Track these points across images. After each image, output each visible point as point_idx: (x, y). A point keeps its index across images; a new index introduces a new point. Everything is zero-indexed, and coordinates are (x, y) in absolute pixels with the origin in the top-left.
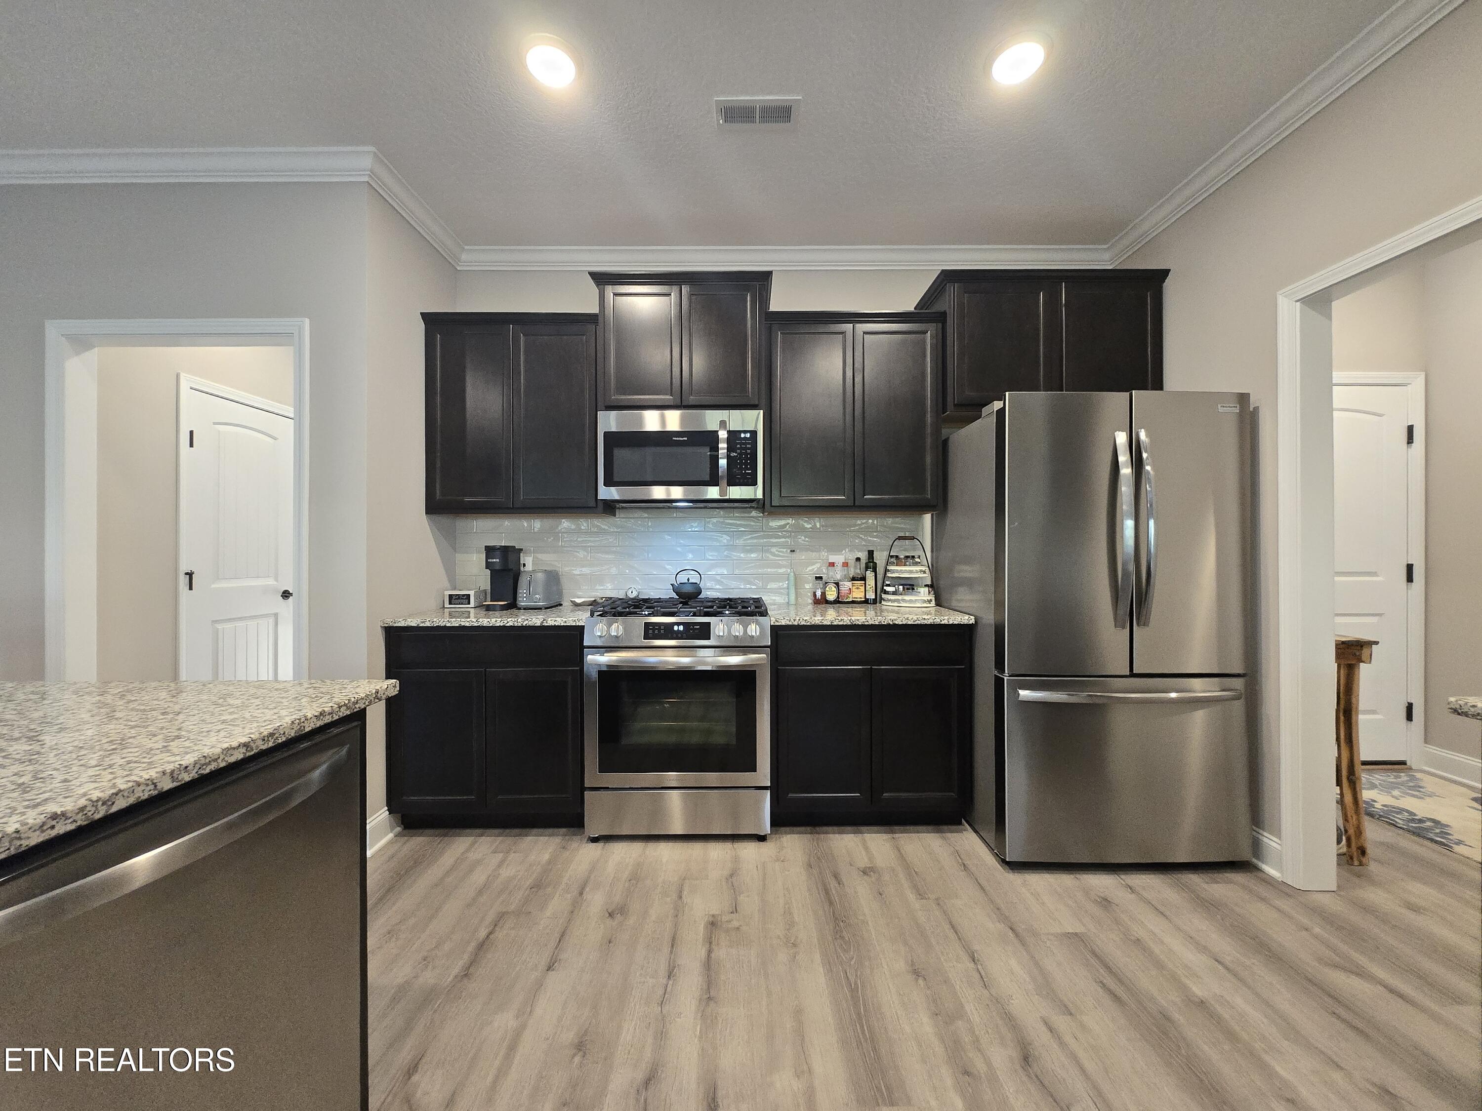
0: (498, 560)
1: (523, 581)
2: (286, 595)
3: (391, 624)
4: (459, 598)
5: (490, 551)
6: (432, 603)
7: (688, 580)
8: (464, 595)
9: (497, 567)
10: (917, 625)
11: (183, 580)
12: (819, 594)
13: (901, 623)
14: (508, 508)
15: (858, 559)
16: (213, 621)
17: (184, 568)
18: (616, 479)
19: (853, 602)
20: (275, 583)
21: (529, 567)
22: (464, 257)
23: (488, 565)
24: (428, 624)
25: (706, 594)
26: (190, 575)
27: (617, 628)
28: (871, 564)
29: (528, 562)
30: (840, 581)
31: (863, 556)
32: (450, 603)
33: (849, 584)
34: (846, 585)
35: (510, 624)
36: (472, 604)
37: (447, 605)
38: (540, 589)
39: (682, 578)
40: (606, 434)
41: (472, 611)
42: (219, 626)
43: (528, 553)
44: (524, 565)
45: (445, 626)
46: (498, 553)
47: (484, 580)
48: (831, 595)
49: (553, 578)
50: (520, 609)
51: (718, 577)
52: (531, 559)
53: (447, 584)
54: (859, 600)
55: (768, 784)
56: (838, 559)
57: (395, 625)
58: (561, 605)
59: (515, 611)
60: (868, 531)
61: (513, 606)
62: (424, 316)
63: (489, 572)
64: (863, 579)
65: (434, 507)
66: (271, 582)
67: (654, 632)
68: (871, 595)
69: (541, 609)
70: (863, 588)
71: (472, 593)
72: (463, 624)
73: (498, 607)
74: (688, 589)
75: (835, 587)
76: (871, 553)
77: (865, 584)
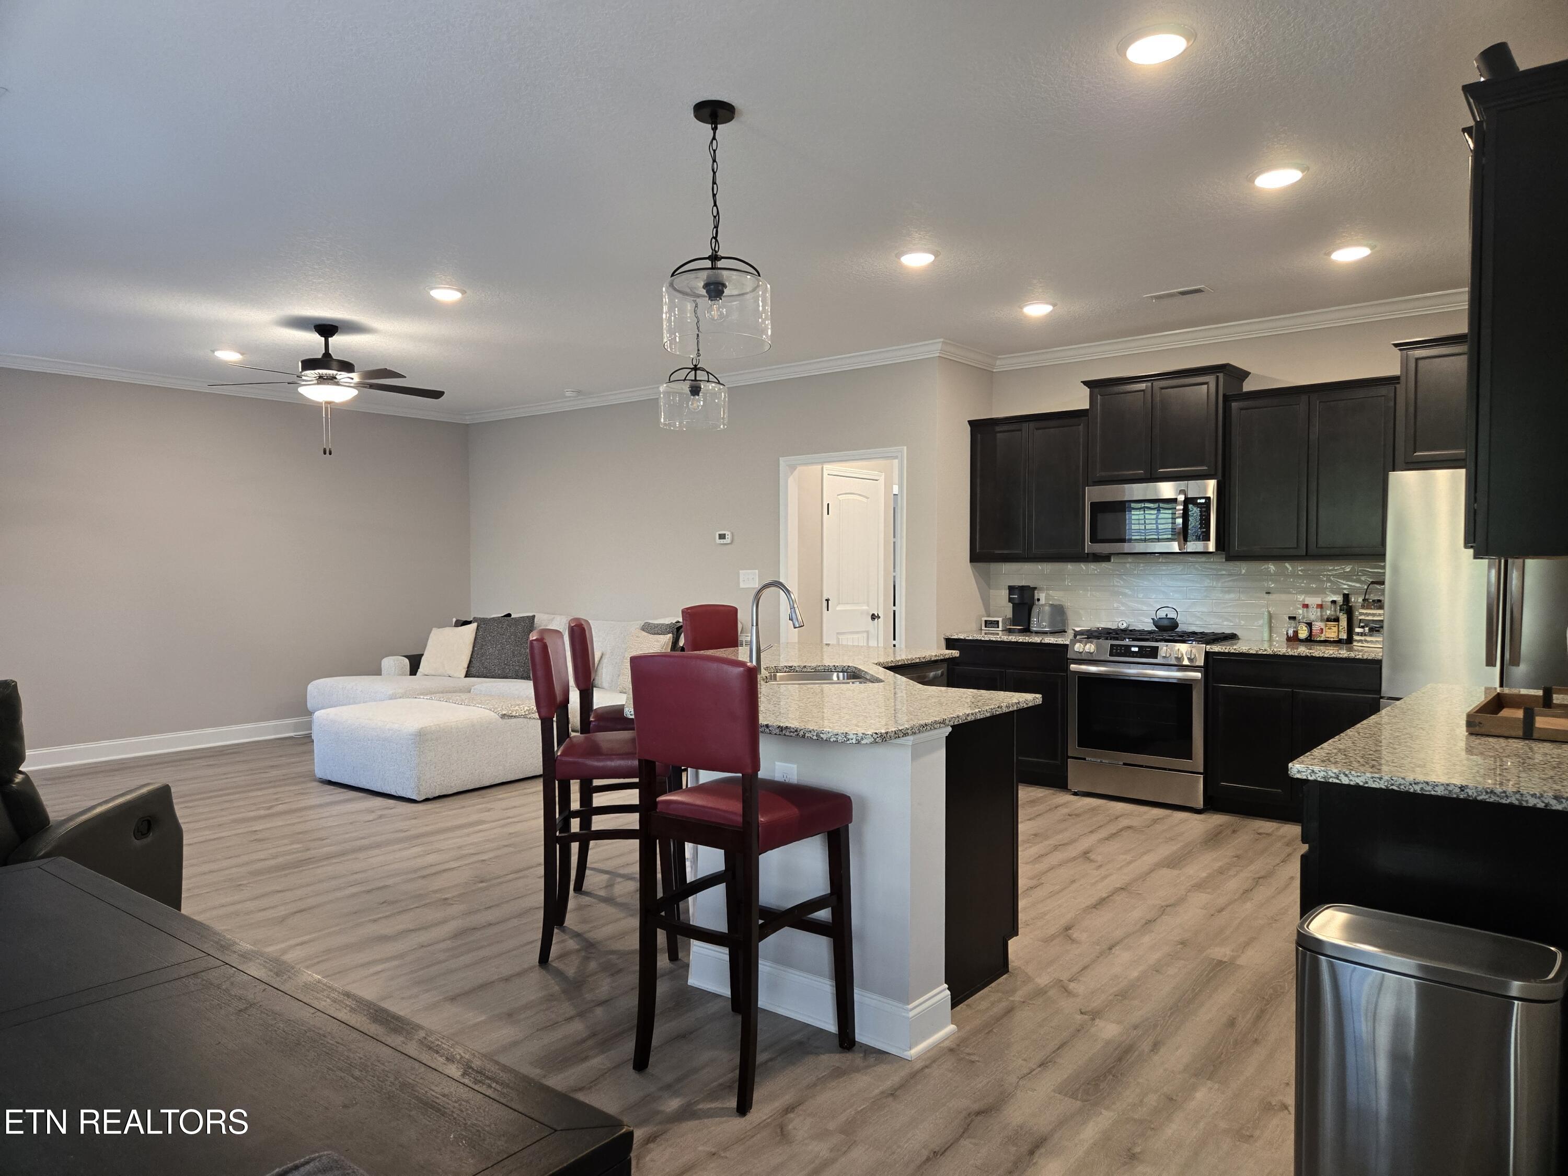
0: (1016, 596)
1: (1035, 610)
2: (873, 617)
3: (950, 637)
4: (991, 623)
5: (1011, 589)
6: (974, 626)
7: (1167, 615)
8: (995, 621)
9: (1017, 601)
10: (1334, 658)
11: (825, 603)
12: (1291, 632)
13: (1318, 656)
14: (1025, 558)
15: (1334, 602)
16: (838, 633)
17: (825, 597)
18: (1099, 537)
19: (1325, 641)
20: (867, 608)
21: (1042, 601)
22: (998, 363)
23: (1010, 600)
24: (970, 638)
25: (1181, 628)
26: (827, 600)
27: (1090, 647)
28: (1347, 607)
29: (1042, 596)
30: (1314, 621)
31: (1339, 599)
32: (986, 627)
33: (1322, 625)
34: (1317, 626)
35: (1021, 640)
36: (1000, 628)
37: (983, 628)
38: (1047, 618)
39: (1162, 614)
40: (1092, 504)
41: (1000, 633)
42: (840, 637)
43: (1041, 589)
44: (1038, 600)
45: (981, 640)
46: (1017, 591)
47: (1008, 611)
48: (1303, 634)
49: (1059, 612)
50: (1032, 632)
51: (1198, 614)
52: (1044, 595)
53: (983, 611)
54: (1332, 639)
55: (1202, 771)
56: (1313, 601)
57: (952, 637)
58: (1066, 632)
59: (1028, 633)
60: (1347, 577)
61: (1027, 630)
62: (970, 422)
63: (1011, 605)
64: (1337, 620)
65: (975, 558)
66: (865, 608)
67: (1117, 651)
68: (1344, 636)
69: (1047, 633)
70: (1335, 629)
71: (1000, 619)
72: (991, 639)
73: (1017, 631)
74: (1166, 623)
75: (1306, 627)
76: (1346, 597)
77: (1338, 625)
